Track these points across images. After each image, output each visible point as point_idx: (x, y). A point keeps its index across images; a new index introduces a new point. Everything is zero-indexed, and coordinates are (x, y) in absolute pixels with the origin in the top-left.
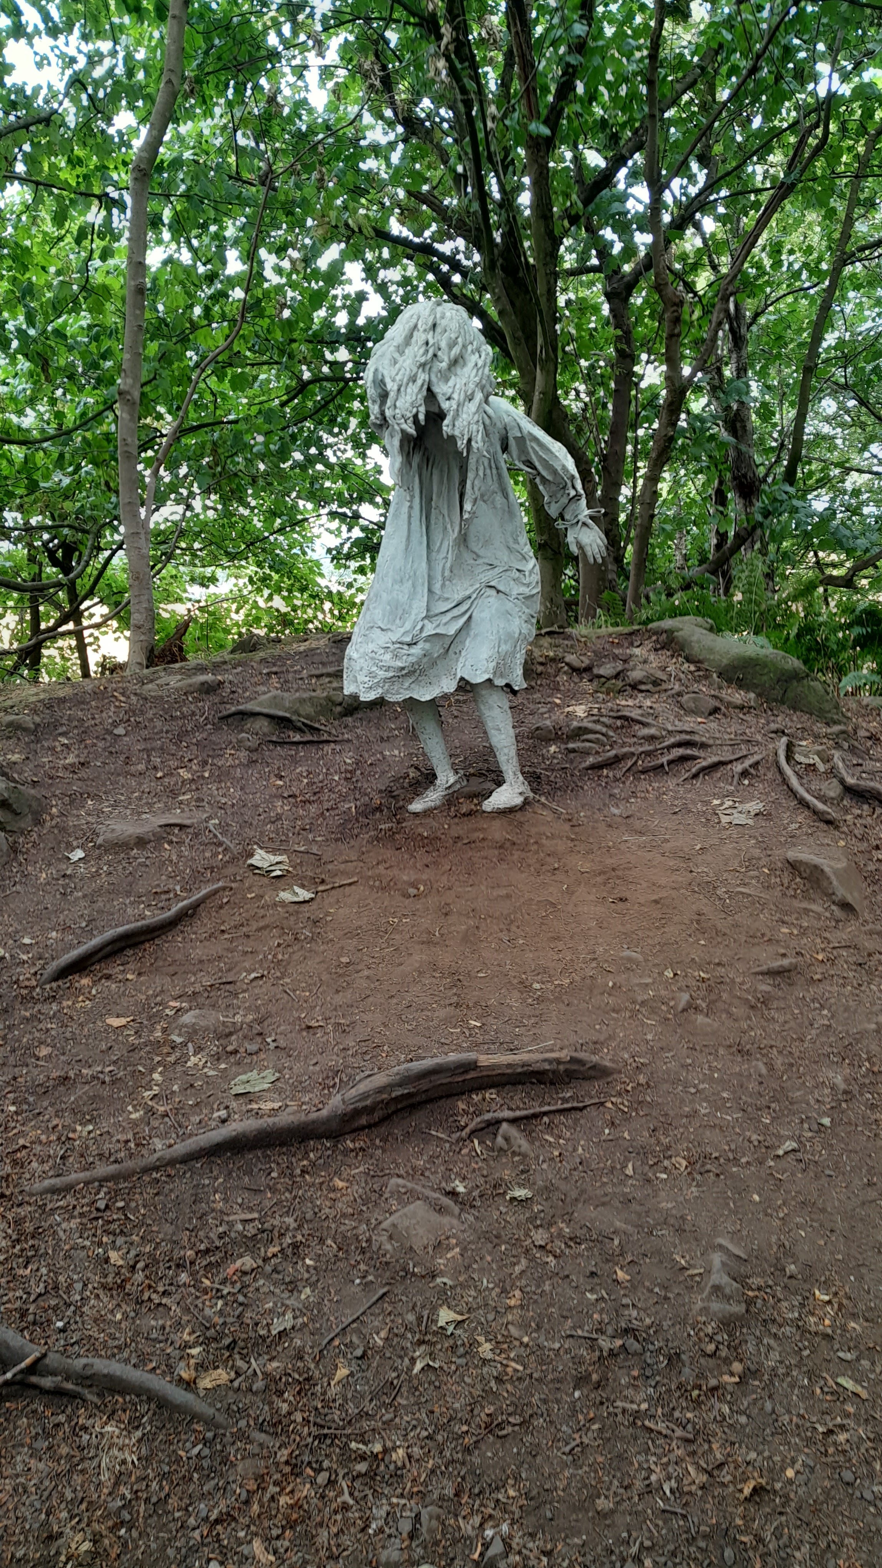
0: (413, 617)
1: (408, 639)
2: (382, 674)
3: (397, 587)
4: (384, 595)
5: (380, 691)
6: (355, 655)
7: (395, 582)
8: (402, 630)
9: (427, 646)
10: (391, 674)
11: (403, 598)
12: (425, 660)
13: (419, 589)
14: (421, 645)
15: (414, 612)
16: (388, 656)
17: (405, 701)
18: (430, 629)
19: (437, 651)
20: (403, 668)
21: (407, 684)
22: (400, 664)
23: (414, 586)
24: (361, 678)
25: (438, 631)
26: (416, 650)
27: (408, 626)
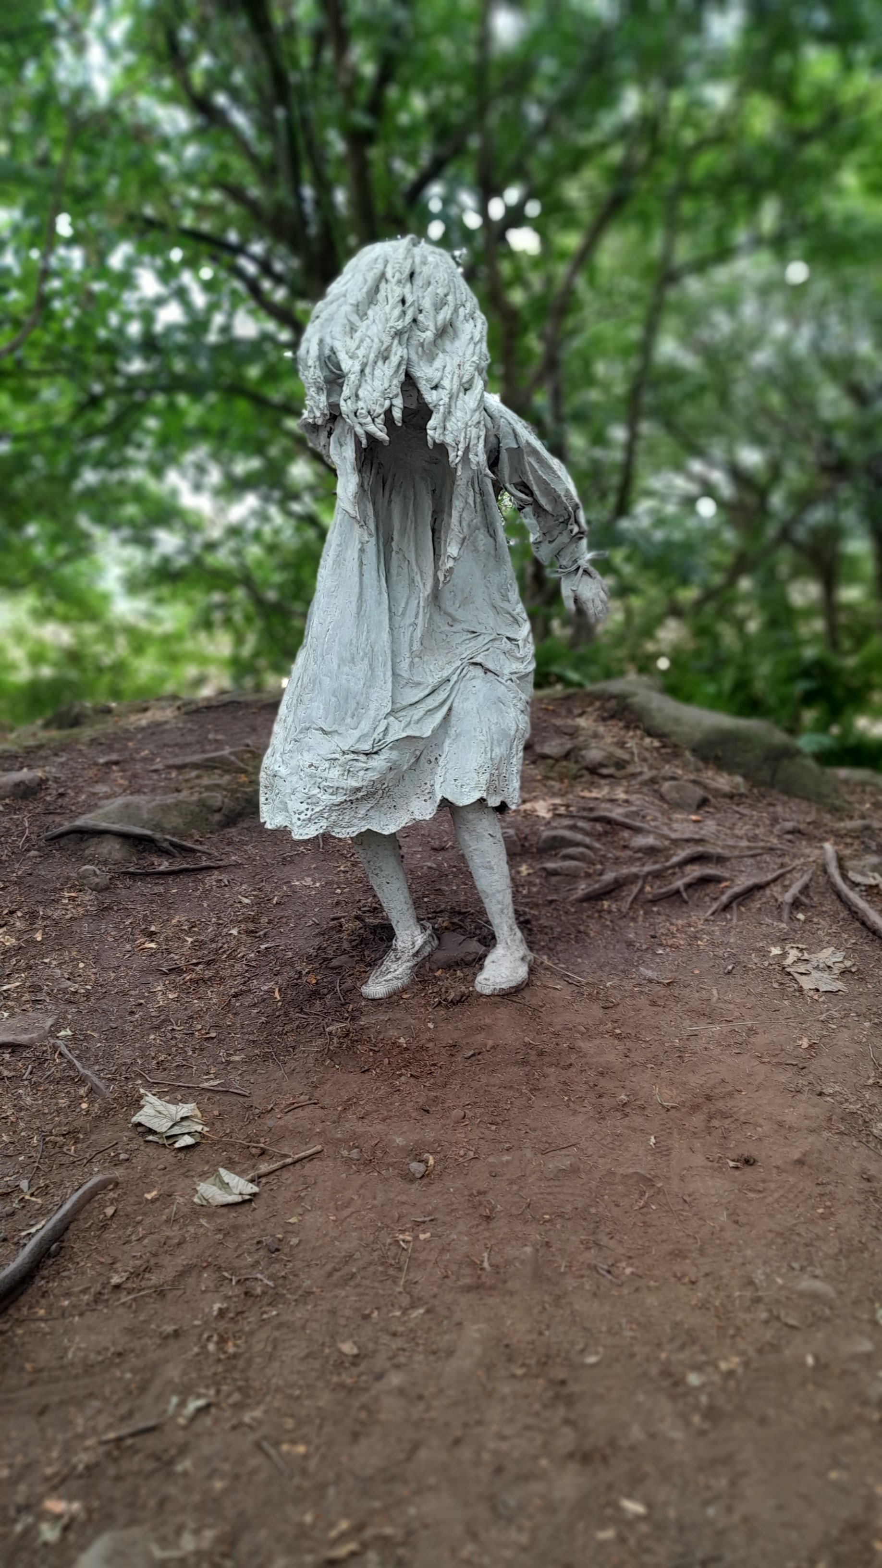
0: (372, 713)
1: (366, 746)
2: (326, 799)
3: (346, 669)
4: (327, 681)
5: (324, 823)
6: (283, 771)
7: (342, 661)
8: (357, 733)
9: (394, 755)
10: (340, 799)
11: (357, 686)
12: (391, 775)
13: (379, 671)
14: (385, 754)
15: (373, 706)
16: (335, 773)
17: (361, 834)
18: (397, 731)
19: (407, 761)
20: (359, 789)
21: (362, 812)
22: (354, 783)
23: (372, 667)
24: (294, 805)
25: (409, 732)
26: (379, 763)
27: (365, 726)
